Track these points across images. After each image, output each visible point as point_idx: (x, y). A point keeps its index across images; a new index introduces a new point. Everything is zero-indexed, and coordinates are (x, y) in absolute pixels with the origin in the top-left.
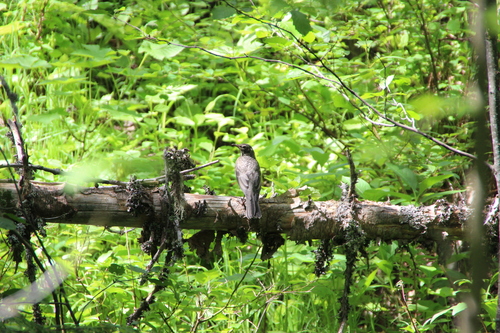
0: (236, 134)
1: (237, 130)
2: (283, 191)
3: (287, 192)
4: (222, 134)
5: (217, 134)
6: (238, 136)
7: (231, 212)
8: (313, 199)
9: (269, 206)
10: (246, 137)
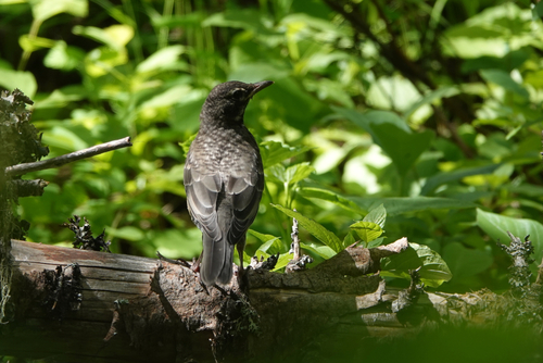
0: (88, 45)
1: (94, 33)
2: (327, 251)
3: (342, 254)
4: (43, 43)
5: (29, 43)
6: (95, 54)
7: (159, 309)
8: (424, 282)
9: (284, 297)
10: (122, 58)
